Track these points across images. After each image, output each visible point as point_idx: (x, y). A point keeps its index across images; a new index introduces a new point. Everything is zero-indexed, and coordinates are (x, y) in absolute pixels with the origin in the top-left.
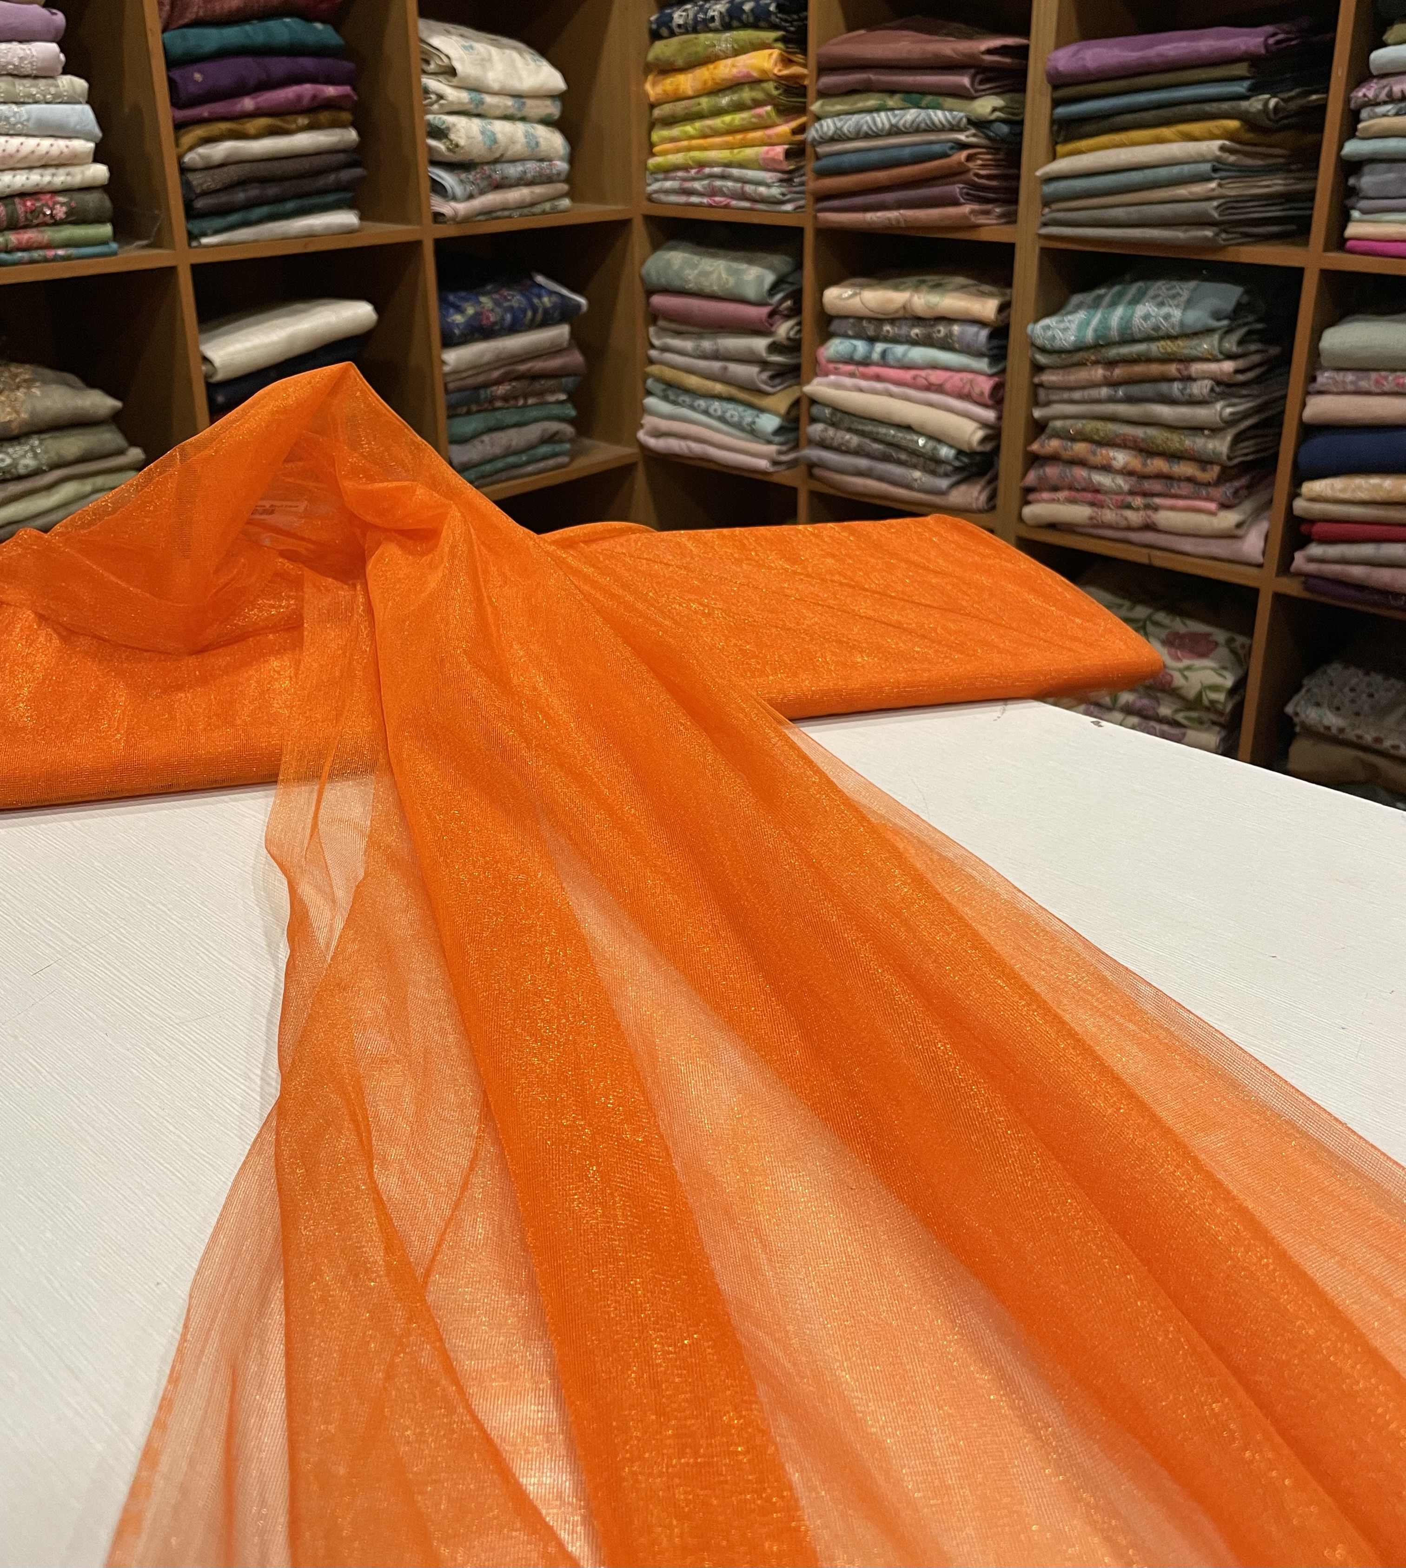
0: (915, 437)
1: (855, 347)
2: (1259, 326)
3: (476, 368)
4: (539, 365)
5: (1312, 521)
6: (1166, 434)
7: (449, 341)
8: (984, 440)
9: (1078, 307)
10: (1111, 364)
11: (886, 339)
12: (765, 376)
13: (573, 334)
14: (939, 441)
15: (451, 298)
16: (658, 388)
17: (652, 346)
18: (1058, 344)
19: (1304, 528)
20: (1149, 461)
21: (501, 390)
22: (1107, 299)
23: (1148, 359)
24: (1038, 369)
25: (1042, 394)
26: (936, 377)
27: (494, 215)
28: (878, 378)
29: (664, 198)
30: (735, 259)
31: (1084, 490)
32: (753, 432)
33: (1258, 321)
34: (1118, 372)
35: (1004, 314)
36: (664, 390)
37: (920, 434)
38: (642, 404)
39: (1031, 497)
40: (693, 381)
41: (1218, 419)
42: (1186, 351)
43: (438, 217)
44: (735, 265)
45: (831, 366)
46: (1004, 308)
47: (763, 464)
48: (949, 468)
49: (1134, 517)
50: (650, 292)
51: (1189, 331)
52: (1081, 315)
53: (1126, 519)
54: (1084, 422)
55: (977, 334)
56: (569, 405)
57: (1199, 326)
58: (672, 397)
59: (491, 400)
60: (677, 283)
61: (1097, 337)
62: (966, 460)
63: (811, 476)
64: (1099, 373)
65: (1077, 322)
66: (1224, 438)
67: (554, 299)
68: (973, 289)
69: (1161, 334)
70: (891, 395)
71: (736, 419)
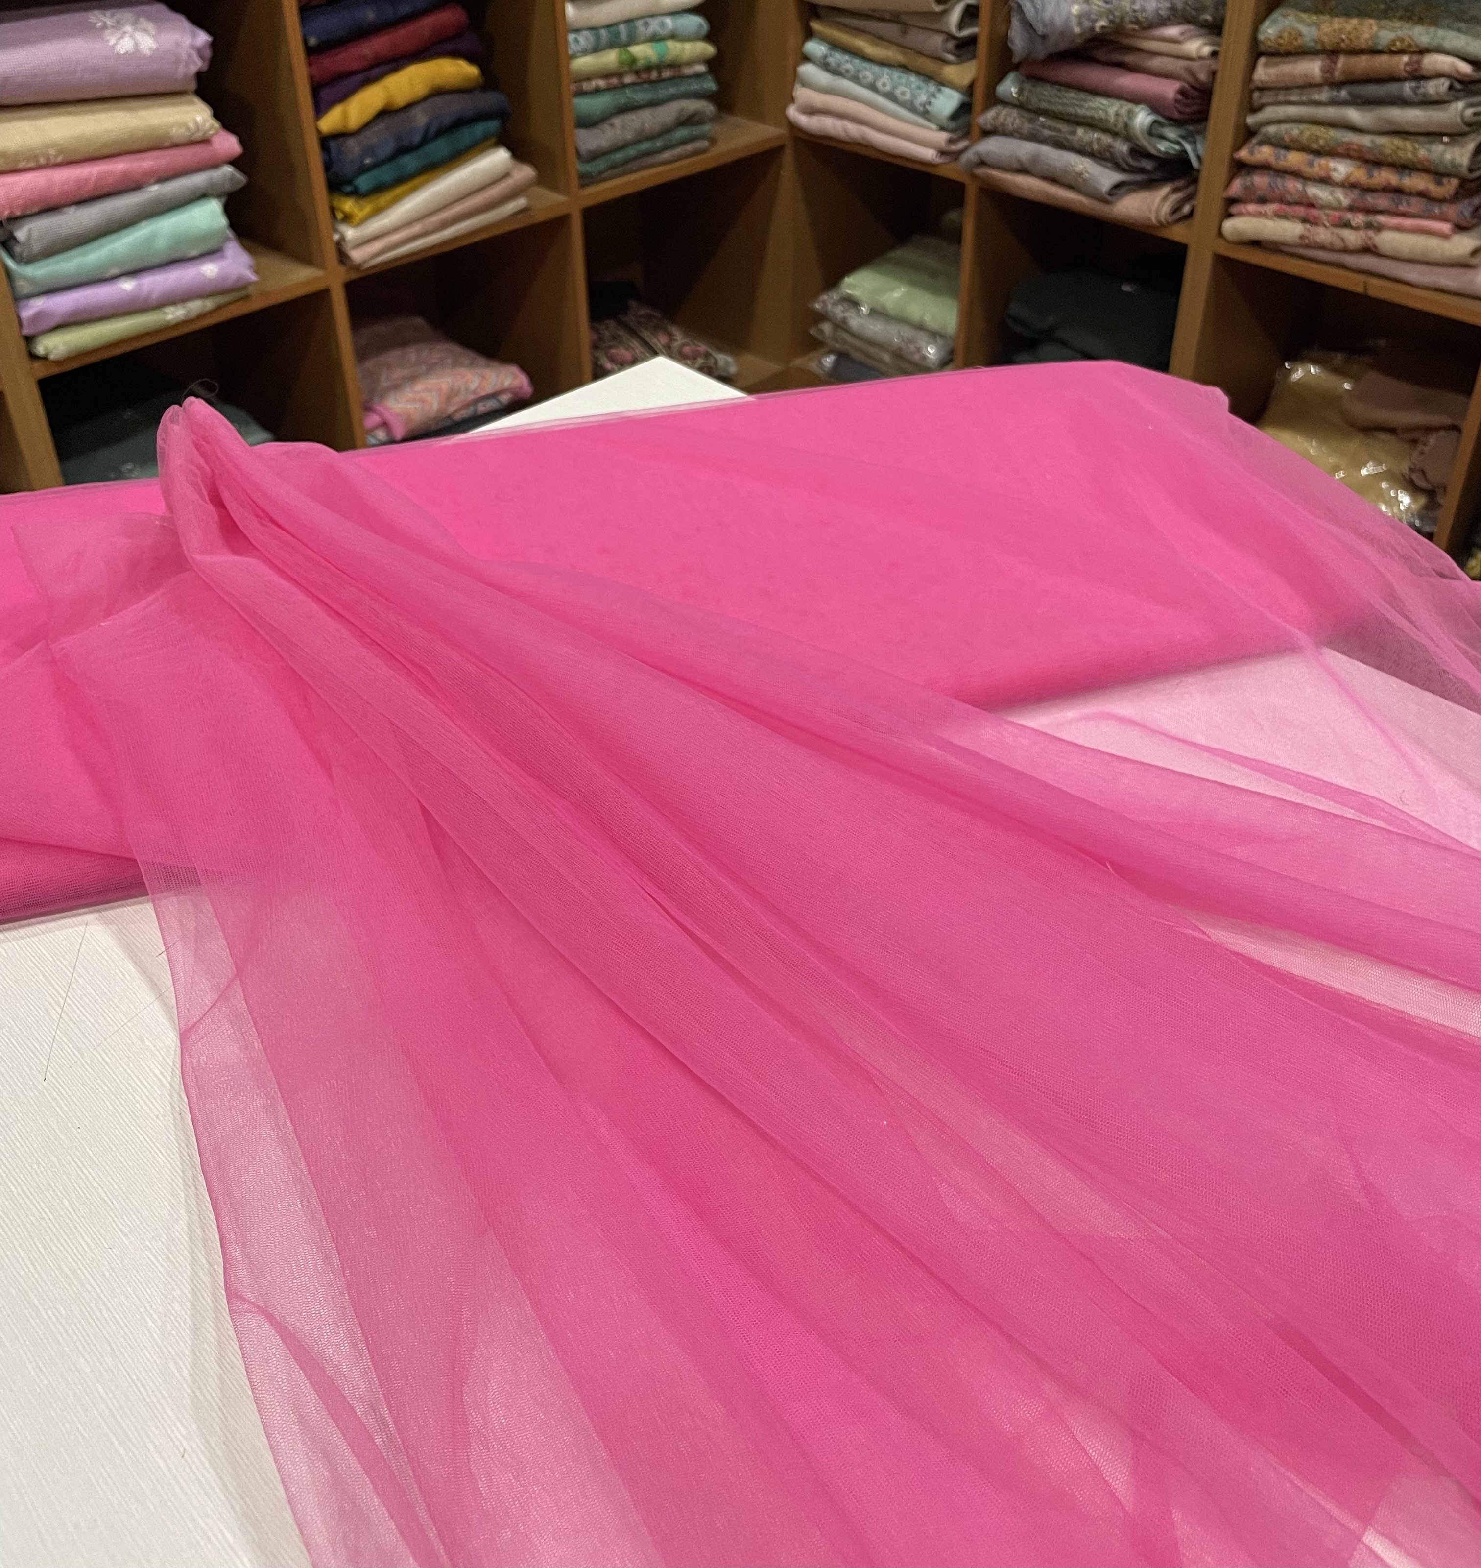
6: (1397, 142)
20: (1375, 173)
25: (1257, 95)
31: (1298, 203)
32: (926, 115)
38: (795, 73)
39: (1234, 209)
41: (1458, 122)
47: (929, 154)
49: (1352, 238)
53: (1343, 240)
54: (1302, 127)
56: (709, 79)
58: (833, 66)
64: (1315, 67)
66: (1467, 146)
71: (908, 96)
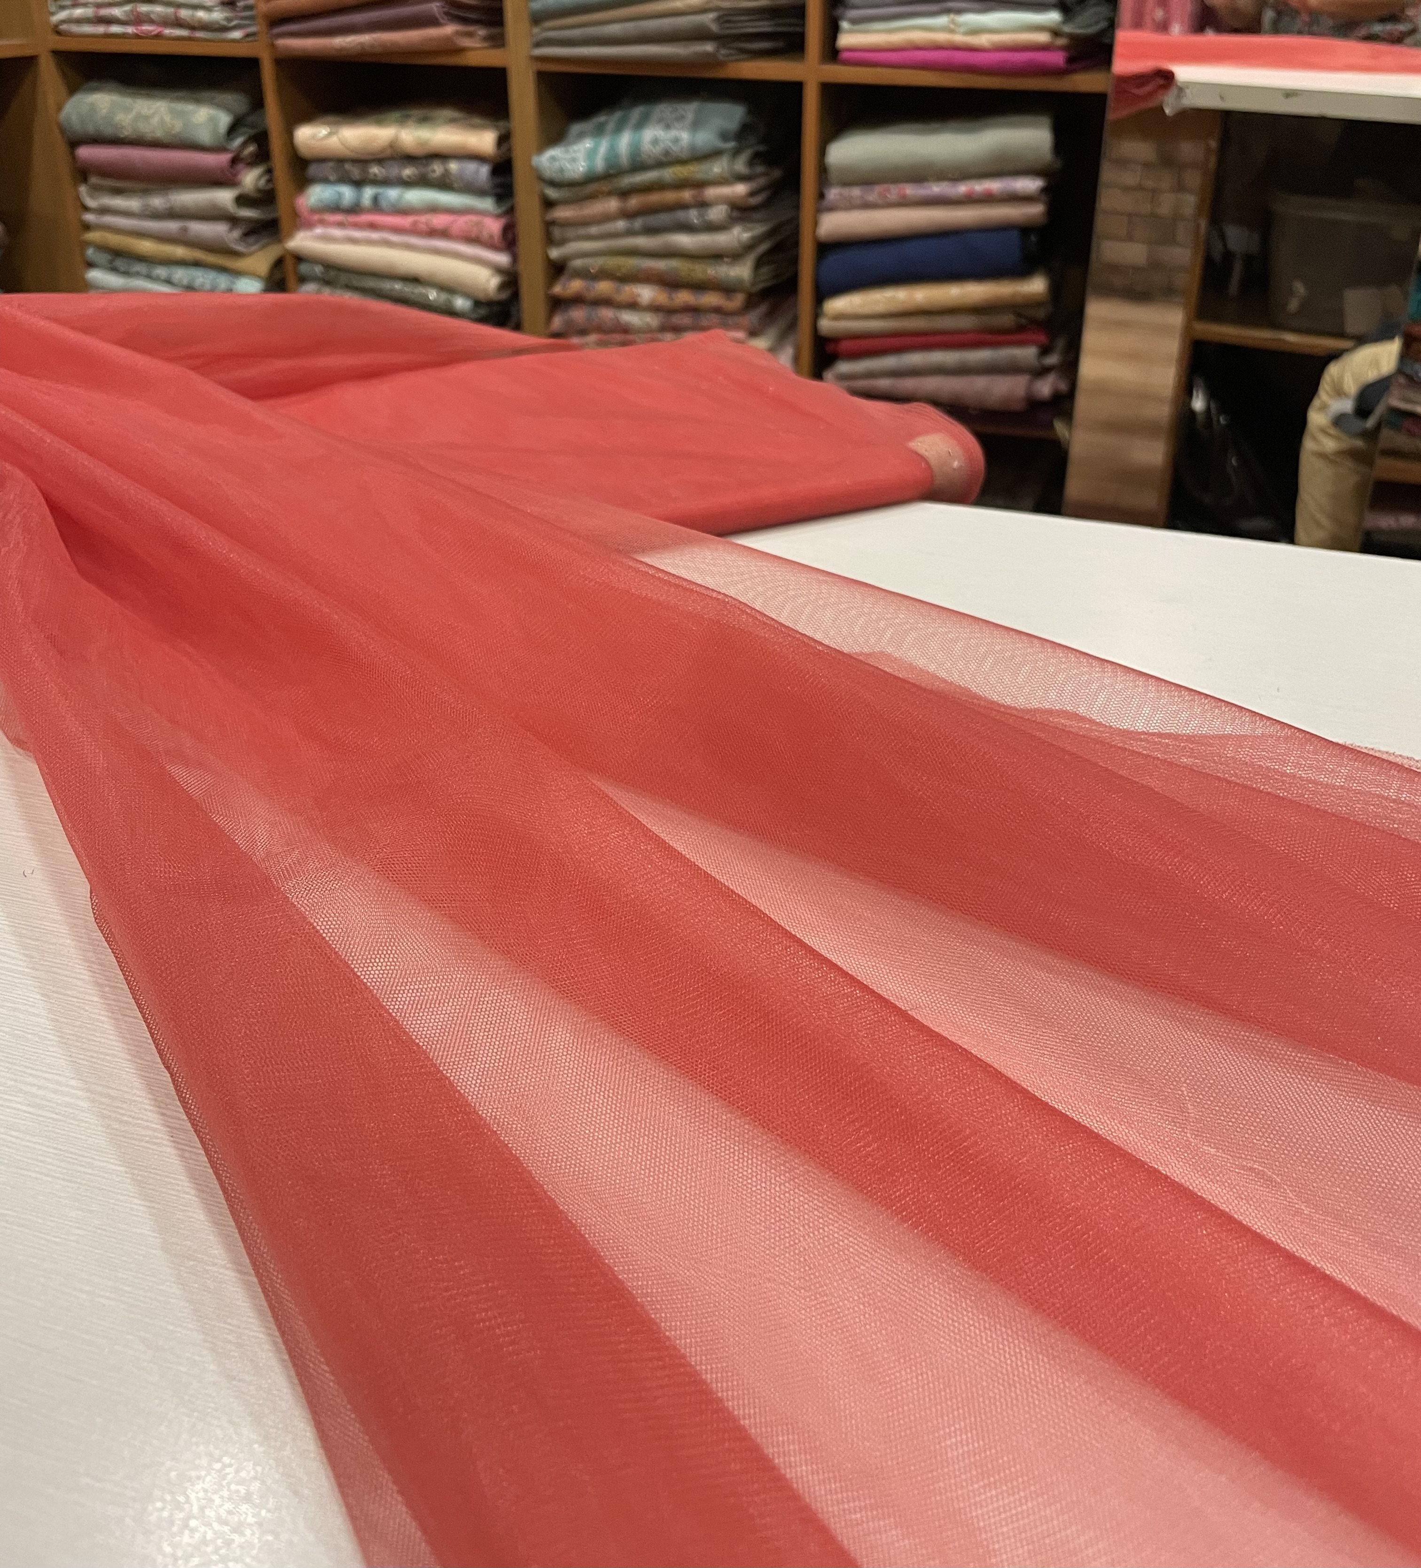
0: (424, 290)
1: (340, 194)
2: (762, 148)
5: (837, 340)
6: (689, 265)
8: (500, 288)
9: (581, 136)
10: (624, 194)
11: (375, 182)
12: (236, 234)
14: (453, 291)
16: (102, 258)
17: (86, 209)
18: (567, 176)
19: (830, 347)
20: (674, 295)
22: (611, 126)
23: (661, 187)
24: (549, 204)
25: (557, 232)
26: (439, 221)
28: (373, 226)
29: (75, 29)
30: (179, 99)
31: (613, 330)
33: (761, 142)
34: (634, 202)
35: (502, 148)
36: (111, 262)
37: (430, 285)
40: (146, 246)
41: (737, 244)
42: (698, 176)
44: (180, 106)
45: (316, 217)
46: (503, 140)
50: (74, 143)
51: (699, 154)
52: (588, 144)
54: (604, 258)
55: (478, 171)
57: (709, 148)
58: (120, 267)
60: (108, 131)
61: (608, 166)
62: (487, 308)
64: (613, 204)
65: (582, 151)
68: (464, 122)
69: (671, 158)
70: (388, 244)
71: (208, 286)
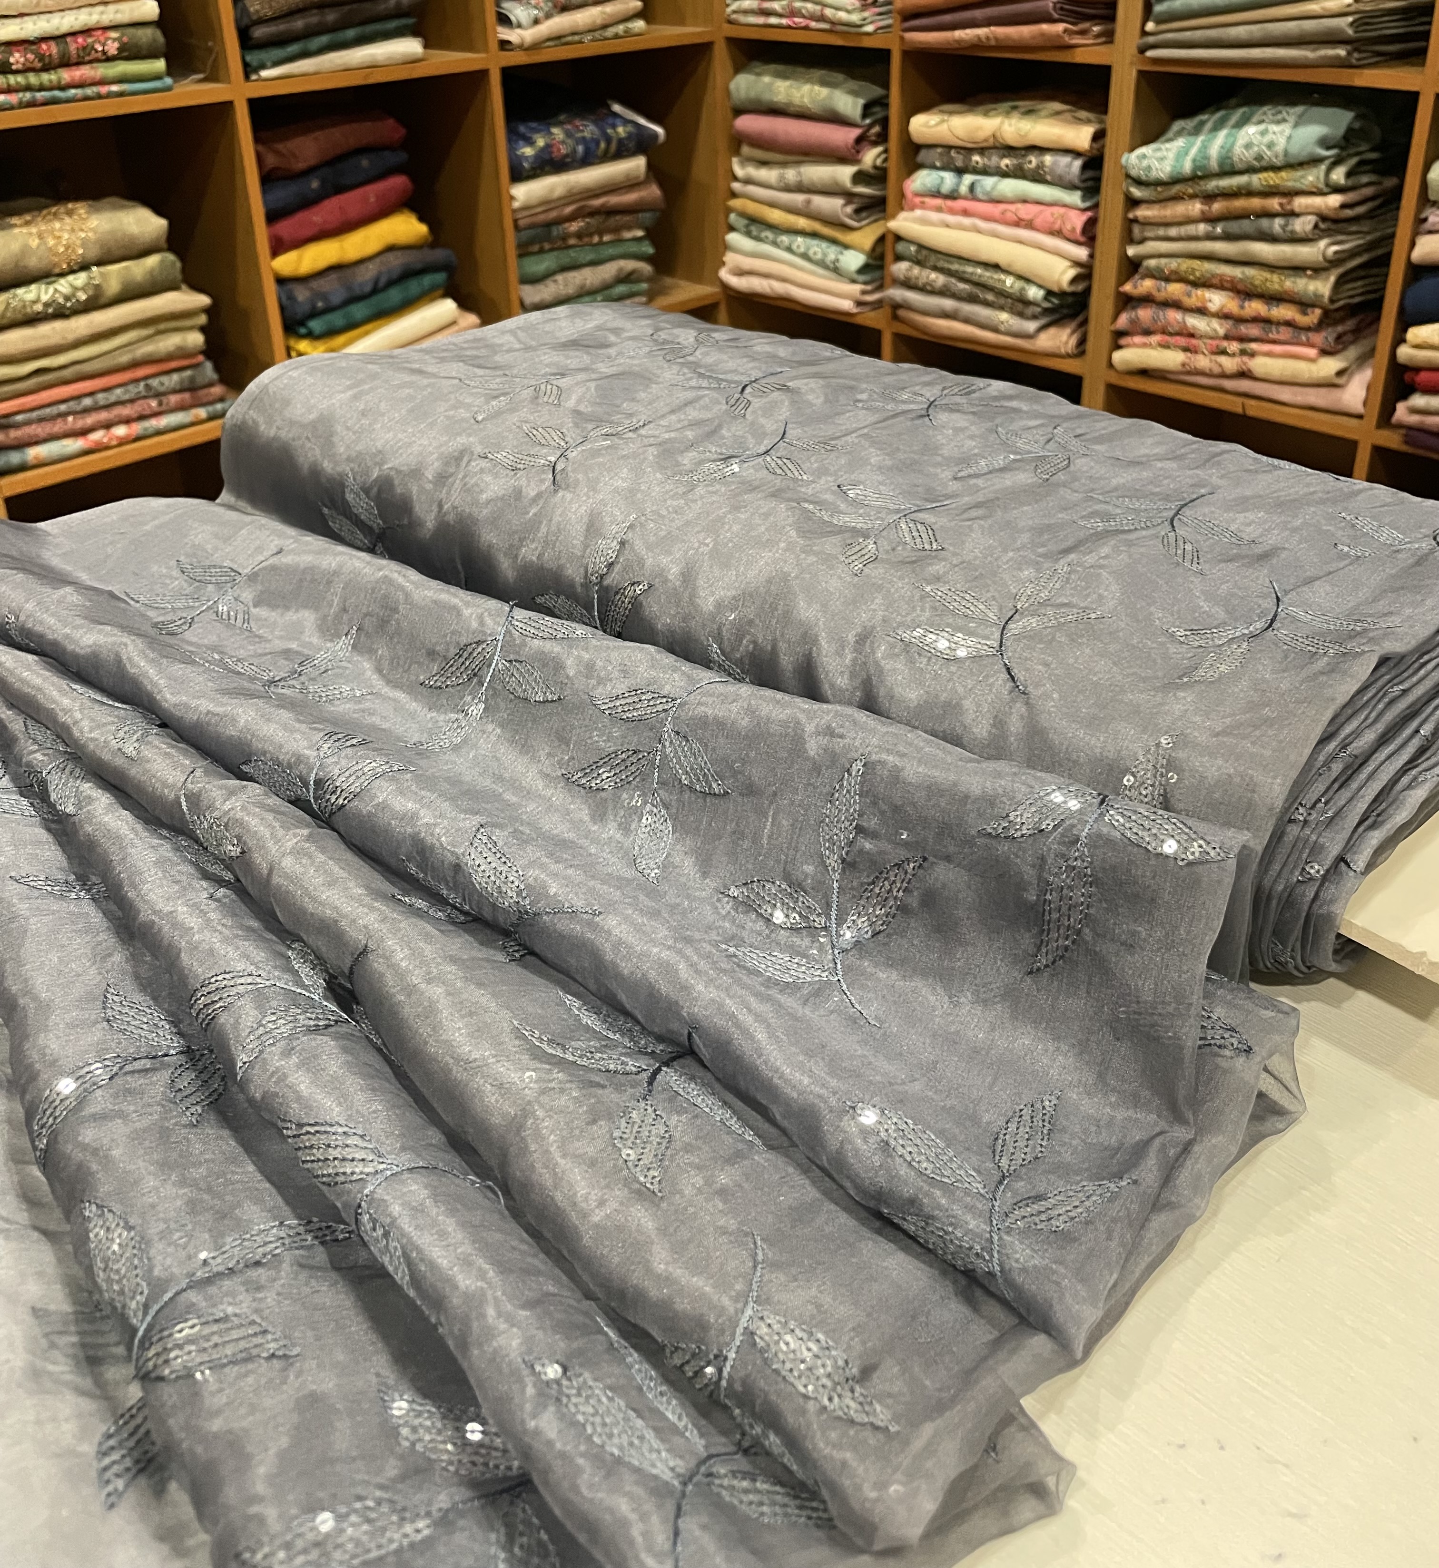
0: (1003, 277)
1: (942, 179)
2: (1373, 156)
3: (547, 203)
4: (614, 200)
5: (1417, 370)
6: (1267, 275)
7: (518, 175)
8: (1074, 280)
9: (1179, 133)
10: (1209, 198)
11: (976, 171)
12: (849, 209)
13: (650, 166)
14: (1028, 281)
15: (522, 129)
16: (740, 223)
17: (735, 178)
18: (1154, 174)
19: (1407, 377)
20: (1247, 304)
21: (574, 227)
22: (1209, 125)
23: (1248, 192)
24: (1133, 203)
25: (1136, 230)
26: (1025, 211)
27: (564, 40)
28: (966, 213)
29: (742, 18)
31: (1178, 334)
32: (836, 270)
33: (1372, 150)
34: (1217, 207)
35: (1100, 143)
36: (747, 226)
37: (1008, 272)
38: (724, 240)
39: (1123, 341)
40: (776, 216)
41: (1321, 258)
42: (1290, 184)
43: (504, 45)
45: (918, 200)
46: (1099, 136)
47: (847, 305)
48: (1039, 310)
49: (1229, 364)
50: (735, 112)
51: (1292, 161)
52: (1180, 142)
53: (1220, 366)
54: (1179, 260)
55: (1069, 165)
56: (647, 242)
57: (1304, 155)
58: (755, 233)
59: (565, 237)
61: (1195, 168)
62: (1056, 301)
63: (895, 317)
64: (1196, 207)
65: (1174, 151)
66: (1327, 278)
67: (630, 128)
68: (1068, 116)
69: (1264, 163)
70: (979, 231)
71: (819, 256)
